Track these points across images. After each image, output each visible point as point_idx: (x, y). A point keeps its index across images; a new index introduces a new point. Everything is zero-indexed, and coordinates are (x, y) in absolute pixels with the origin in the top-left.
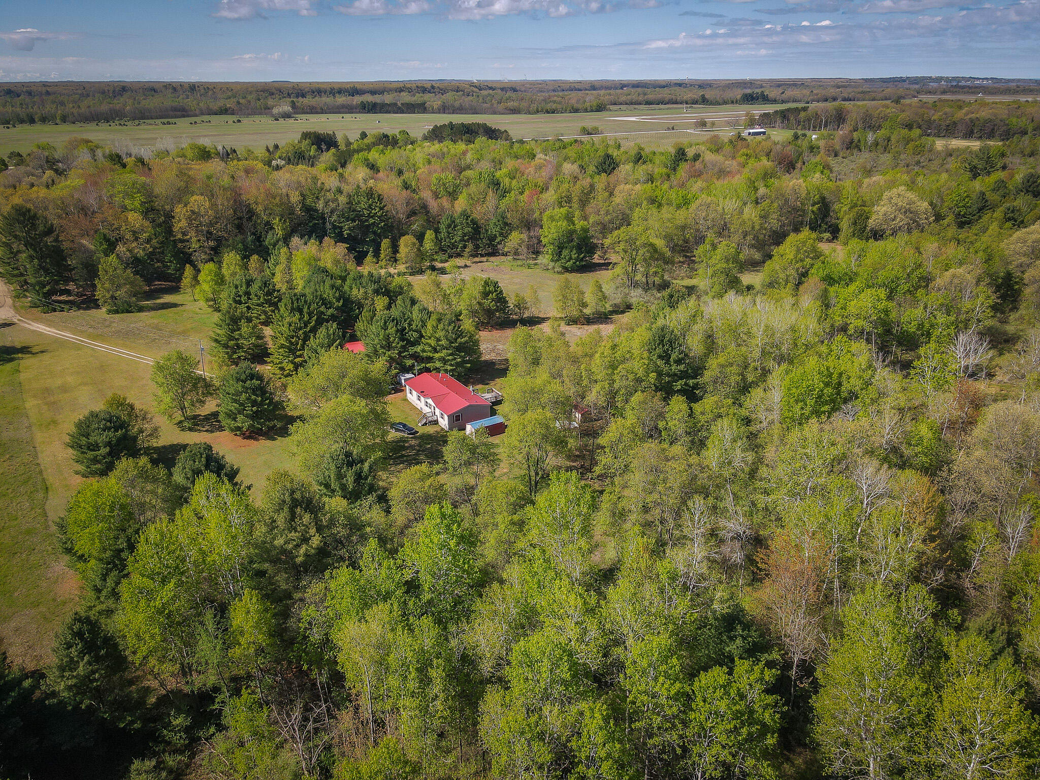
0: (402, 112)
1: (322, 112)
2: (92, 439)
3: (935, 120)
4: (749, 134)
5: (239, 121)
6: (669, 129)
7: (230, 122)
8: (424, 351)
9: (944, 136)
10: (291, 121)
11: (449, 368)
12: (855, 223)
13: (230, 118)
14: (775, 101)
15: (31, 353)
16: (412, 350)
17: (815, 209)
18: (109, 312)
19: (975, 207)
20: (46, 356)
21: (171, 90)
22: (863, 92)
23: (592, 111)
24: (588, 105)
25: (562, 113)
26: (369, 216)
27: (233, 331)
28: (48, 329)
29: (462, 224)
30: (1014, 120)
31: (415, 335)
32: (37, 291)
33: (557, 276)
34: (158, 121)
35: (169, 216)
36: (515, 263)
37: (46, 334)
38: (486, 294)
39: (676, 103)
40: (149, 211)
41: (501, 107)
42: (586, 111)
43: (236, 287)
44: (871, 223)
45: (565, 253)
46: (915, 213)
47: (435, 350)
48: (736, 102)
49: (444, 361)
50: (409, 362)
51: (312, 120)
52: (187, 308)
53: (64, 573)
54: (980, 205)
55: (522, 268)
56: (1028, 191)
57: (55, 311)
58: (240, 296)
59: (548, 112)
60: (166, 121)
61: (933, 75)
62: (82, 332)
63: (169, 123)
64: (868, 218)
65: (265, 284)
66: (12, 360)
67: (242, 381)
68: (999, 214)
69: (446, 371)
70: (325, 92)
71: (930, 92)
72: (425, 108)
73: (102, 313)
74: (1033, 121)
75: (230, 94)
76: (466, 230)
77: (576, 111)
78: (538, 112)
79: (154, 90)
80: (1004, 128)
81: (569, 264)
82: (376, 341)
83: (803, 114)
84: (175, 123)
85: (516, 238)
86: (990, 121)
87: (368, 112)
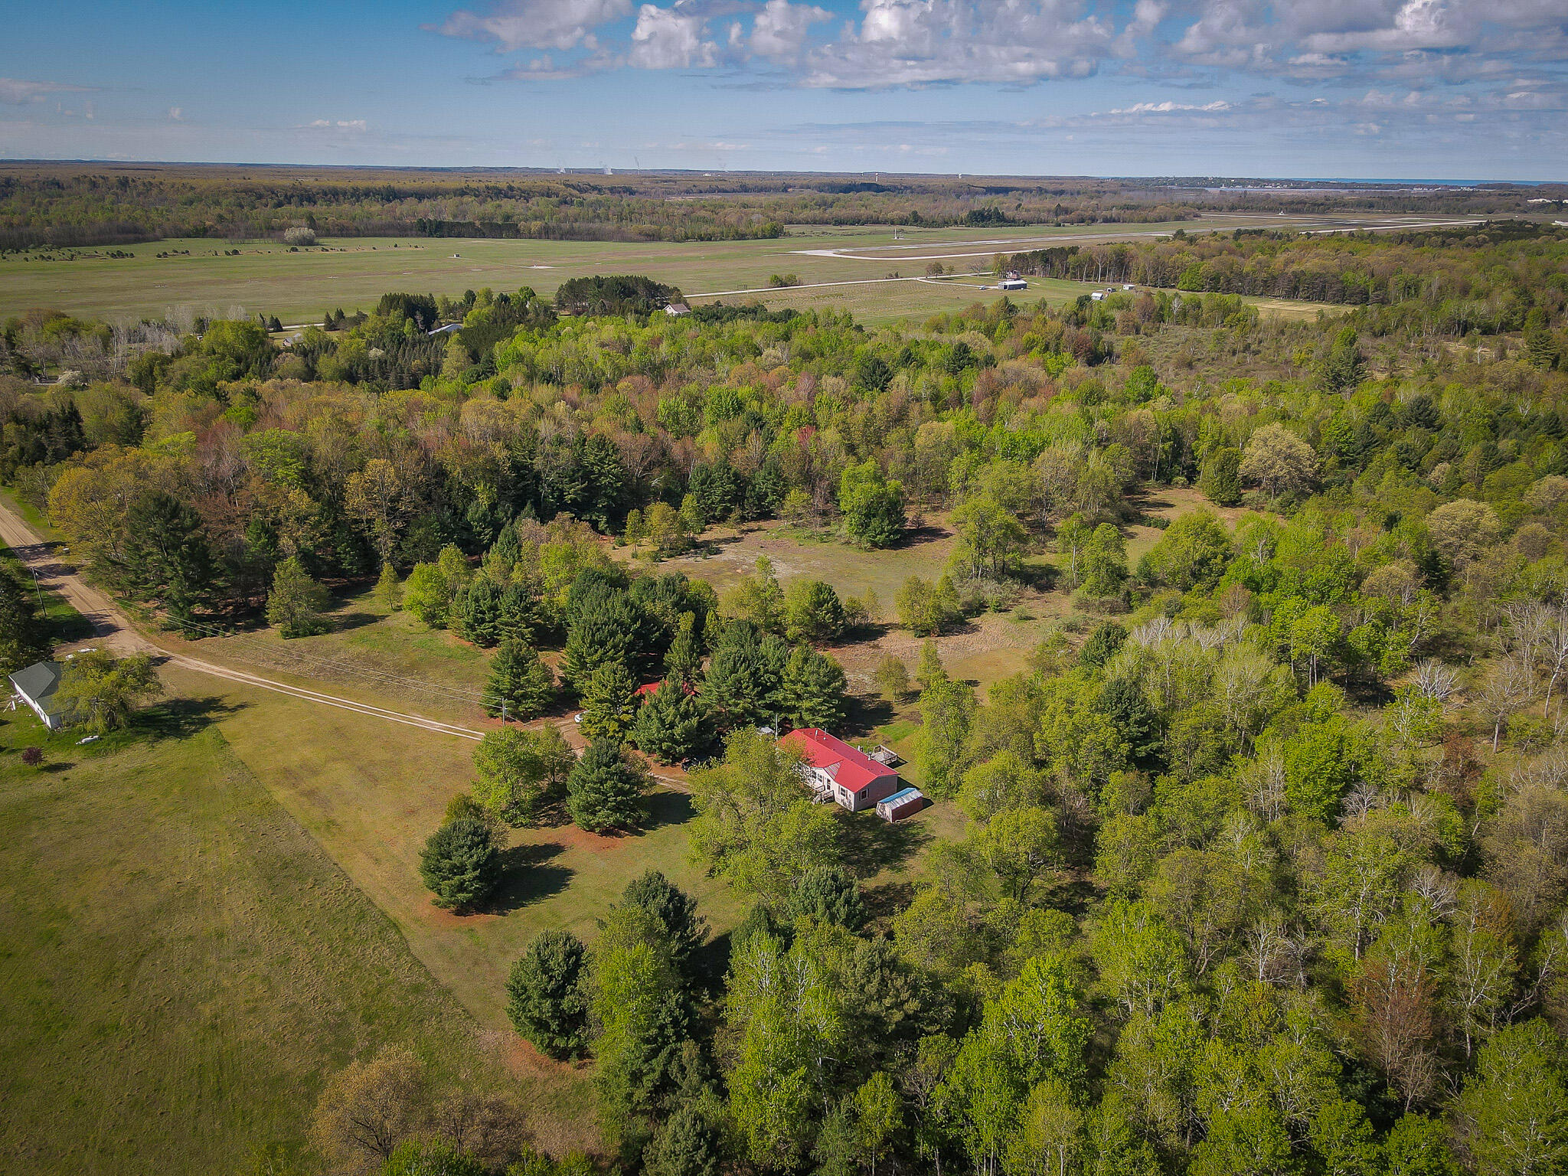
0: (483, 236)
1: (358, 233)
2: (456, 861)
3: (1247, 274)
4: (1005, 287)
5: (236, 252)
6: (891, 276)
7: (221, 253)
8: (785, 699)
9: (1262, 294)
10: (317, 251)
11: (821, 720)
12: (1222, 470)
13: (222, 245)
14: (1014, 221)
15: (223, 708)
16: (770, 697)
17: (1167, 447)
18: (286, 635)
19: (1359, 443)
20: (245, 715)
21: (86, 186)
22: (1128, 207)
23: (764, 237)
24: (755, 228)
25: (721, 239)
26: (601, 474)
27: (518, 676)
28: (213, 667)
29: (721, 478)
30: (1350, 275)
31: (773, 678)
32: (181, 609)
33: (865, 555)
34: (102, 250)
35: (339, 488)
36: (798, 533)
37: (220, 678)
38: (819, 604)
39: (877, 222)
40: (309, 480)
41: (632, 228)
42: (756, 237)
43: (477, 600)
44: (1242, 469)
45: (875, 523)
46: (1298, 460)
47: (799, 697)
48: (961, 223)
49: (812, 711)
50: (765, 713)
51: (351, 251)
52: (388, 622)
53: (500, 1043)
54: (1366, 441)
55: (812, 542)
56: (1418, 420)
57: (204, 636)
58: (483, 613)
59: (702, 239)
60: (114, 249)
61: (1210, 175)
62: (270, 671)
63: (120, 255)
64: (1238, 462)
65: (521, 596)
66: (206, 722)
67: (605, 765)
68: (1389, 454)
69: (817, 724)
70: (345, 193)
71: (1214, 208)
72: (518, 231)
73: (273, 634)
74: (1373, 276)
75: (190, 194)
76: (727, 487)
77: (742, 237)
78: (687, 238)
79: (58, 184)
80: (1339, 286)
81: (880, 538)
82: (724, 688)
83: (1071, 259)
84: (132, 255)
85: (795, 497)
86: (1321, 275)
87: (430, 235)
